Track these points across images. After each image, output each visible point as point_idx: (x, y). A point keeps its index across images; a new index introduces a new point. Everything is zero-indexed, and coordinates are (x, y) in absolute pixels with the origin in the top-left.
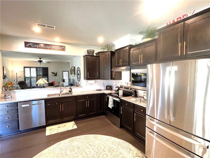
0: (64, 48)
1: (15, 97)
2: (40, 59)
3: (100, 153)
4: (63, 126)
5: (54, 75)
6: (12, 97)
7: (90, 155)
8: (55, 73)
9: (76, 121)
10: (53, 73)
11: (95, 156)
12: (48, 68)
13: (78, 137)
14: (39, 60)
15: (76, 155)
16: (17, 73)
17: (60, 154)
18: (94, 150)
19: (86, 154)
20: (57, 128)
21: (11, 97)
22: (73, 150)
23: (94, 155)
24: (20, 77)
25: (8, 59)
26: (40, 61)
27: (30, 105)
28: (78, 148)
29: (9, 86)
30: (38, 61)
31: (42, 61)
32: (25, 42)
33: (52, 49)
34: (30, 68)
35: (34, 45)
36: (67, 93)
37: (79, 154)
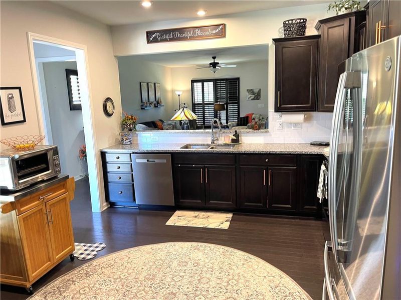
0: (222, 29)
1: (137, 144)
2: (214, 58)
3: (225, 291)
4: (204, 217)
5: (253, 96)
6: (131, 143)
7: (205, 286)
8: (256, 91)
9: (236, 214)
10: (251, 91)
11: (210, 292)
12: (238, 79)
13: (212, 246)
14: (212, 61)
15: (182, 274)
16: (179, 95)
17: (160, 261)
18: (219, 281)
19: (199, 280)
20: (191, 217)
21: (129, 143)
22: (184, 264)
23: (210, 289)
24: (185, 104)
25: (166, 66)
26: (214, 65)
27: (147, 161)
28: (195, 264)
29: (129, 122)
30: (211, 64)
31: (218, 63)
32: (147, 33)
33: (196, 37)
34: (203, 81)
35: (162, 35)
36: (226, 145)
37: (188, 275)
